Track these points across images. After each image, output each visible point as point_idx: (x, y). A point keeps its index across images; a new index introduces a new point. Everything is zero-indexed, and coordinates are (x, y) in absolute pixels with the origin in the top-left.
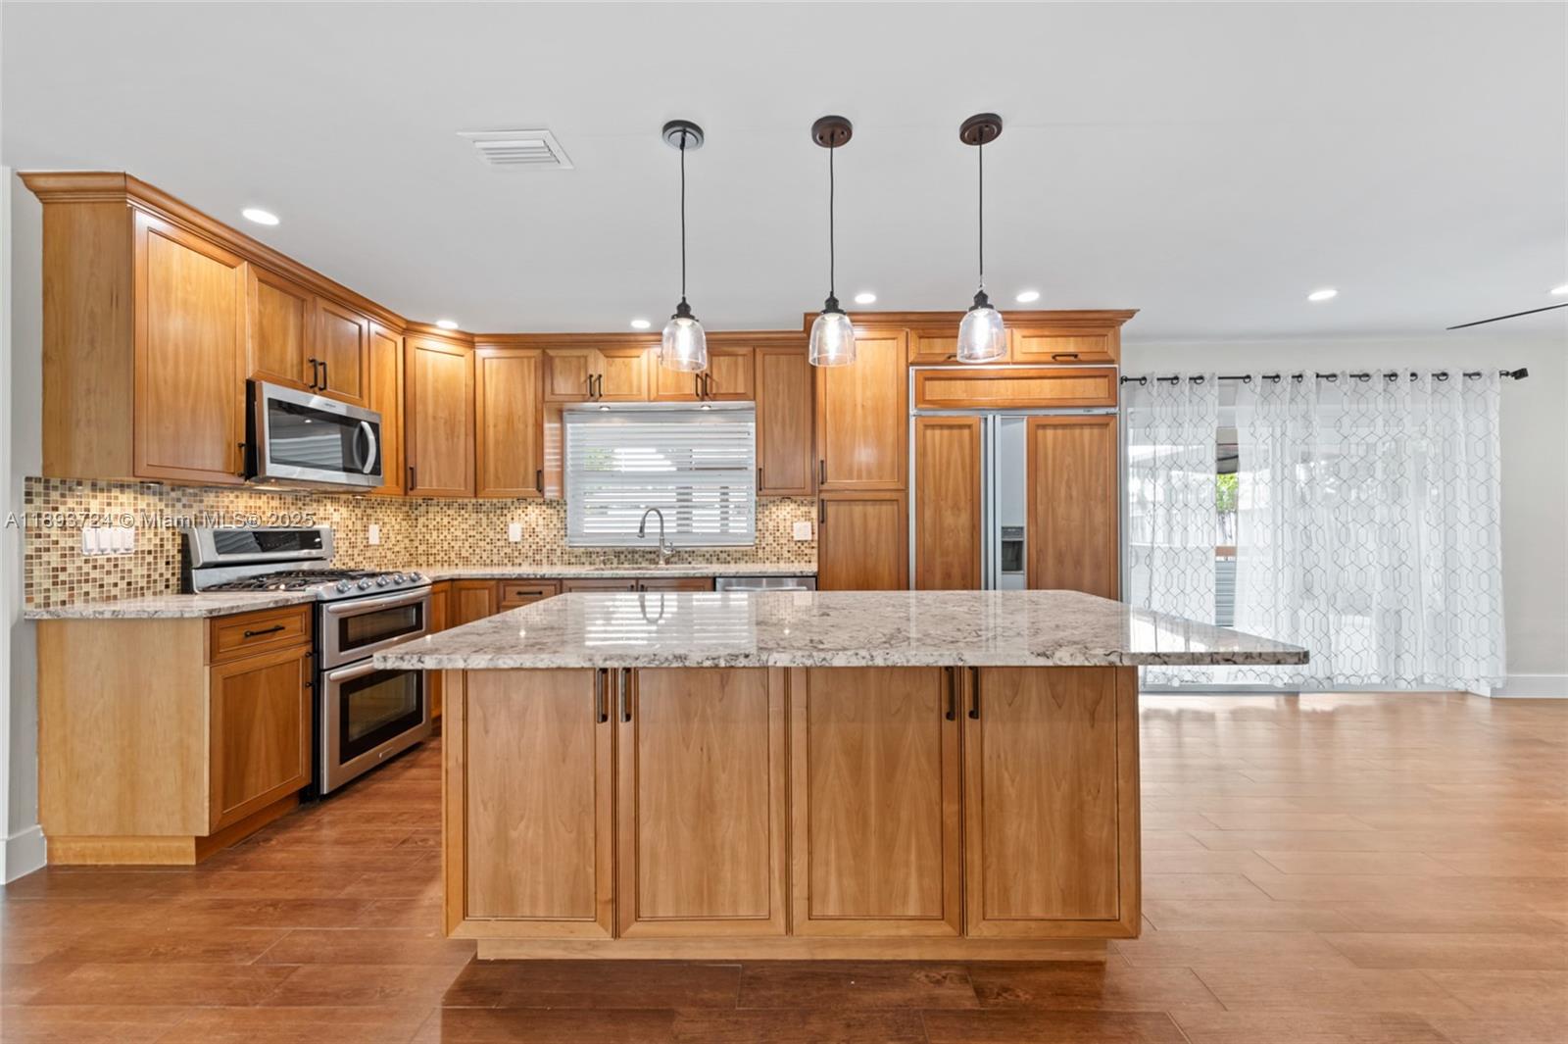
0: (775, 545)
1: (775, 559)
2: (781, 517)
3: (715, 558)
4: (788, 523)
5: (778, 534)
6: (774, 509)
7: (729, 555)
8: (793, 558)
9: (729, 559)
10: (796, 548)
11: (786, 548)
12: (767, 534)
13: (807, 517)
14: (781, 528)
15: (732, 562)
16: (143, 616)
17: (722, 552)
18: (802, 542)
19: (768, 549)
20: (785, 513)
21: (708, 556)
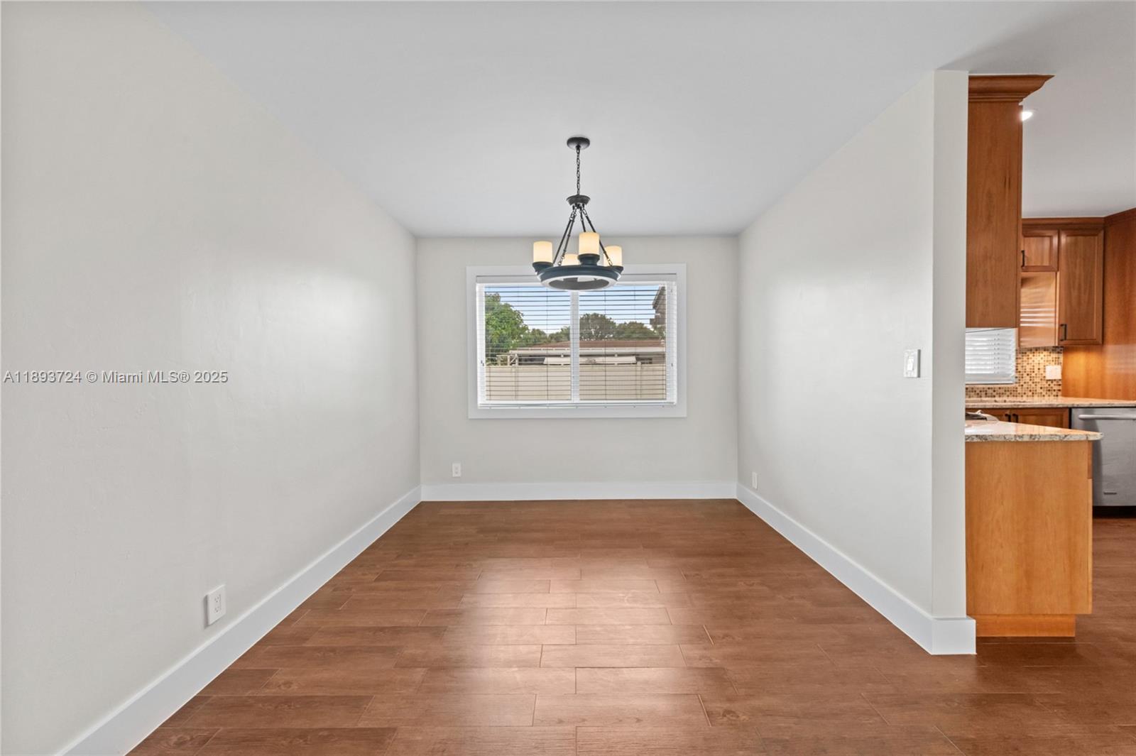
0: (1030, 383)
1: (1030, 394)
2: (1036, 361)
3: (983, 394)
4: (1041, 367)
5: (1033, 375)
6: (1031, 356)
7: (994, 391)
8: (1044, 393)
9: (994, 394)
10: (1047, 385)
11: (1039, 386)
12: (1025, 375)
13: (1057, 362)
14: (1036, 370)
15: (997, 396)
16: (1055, 439)
17: (989, 388)
18: (1052, 381)
19: (1025, 386)
20: (1039, 358)
21: (978, 392)
